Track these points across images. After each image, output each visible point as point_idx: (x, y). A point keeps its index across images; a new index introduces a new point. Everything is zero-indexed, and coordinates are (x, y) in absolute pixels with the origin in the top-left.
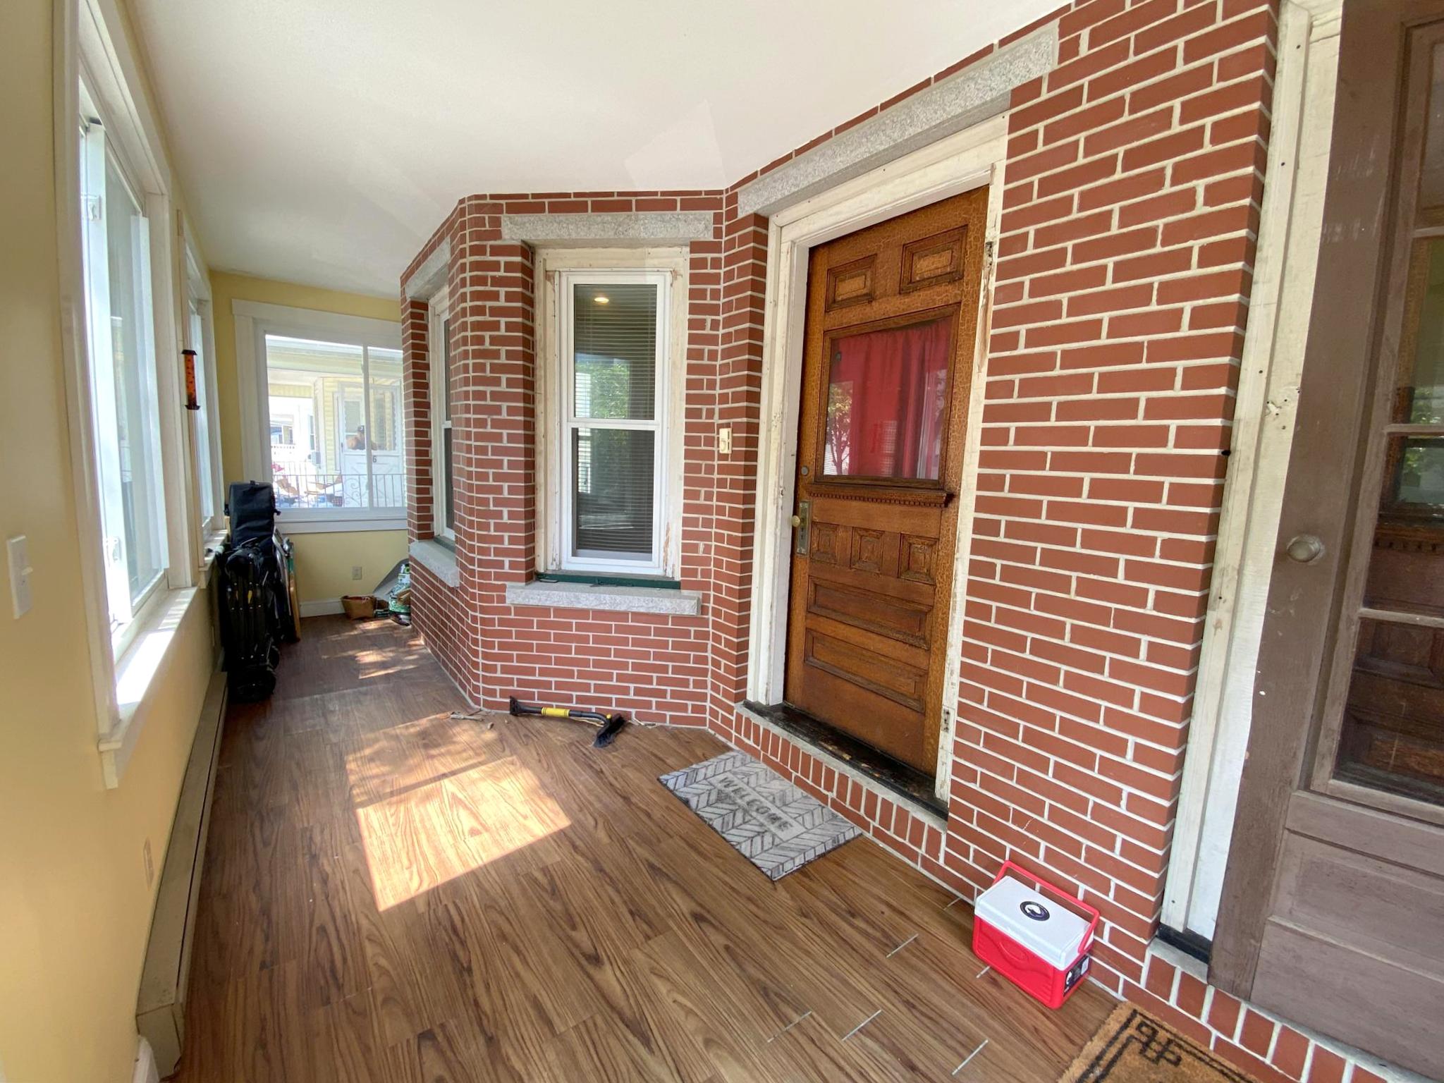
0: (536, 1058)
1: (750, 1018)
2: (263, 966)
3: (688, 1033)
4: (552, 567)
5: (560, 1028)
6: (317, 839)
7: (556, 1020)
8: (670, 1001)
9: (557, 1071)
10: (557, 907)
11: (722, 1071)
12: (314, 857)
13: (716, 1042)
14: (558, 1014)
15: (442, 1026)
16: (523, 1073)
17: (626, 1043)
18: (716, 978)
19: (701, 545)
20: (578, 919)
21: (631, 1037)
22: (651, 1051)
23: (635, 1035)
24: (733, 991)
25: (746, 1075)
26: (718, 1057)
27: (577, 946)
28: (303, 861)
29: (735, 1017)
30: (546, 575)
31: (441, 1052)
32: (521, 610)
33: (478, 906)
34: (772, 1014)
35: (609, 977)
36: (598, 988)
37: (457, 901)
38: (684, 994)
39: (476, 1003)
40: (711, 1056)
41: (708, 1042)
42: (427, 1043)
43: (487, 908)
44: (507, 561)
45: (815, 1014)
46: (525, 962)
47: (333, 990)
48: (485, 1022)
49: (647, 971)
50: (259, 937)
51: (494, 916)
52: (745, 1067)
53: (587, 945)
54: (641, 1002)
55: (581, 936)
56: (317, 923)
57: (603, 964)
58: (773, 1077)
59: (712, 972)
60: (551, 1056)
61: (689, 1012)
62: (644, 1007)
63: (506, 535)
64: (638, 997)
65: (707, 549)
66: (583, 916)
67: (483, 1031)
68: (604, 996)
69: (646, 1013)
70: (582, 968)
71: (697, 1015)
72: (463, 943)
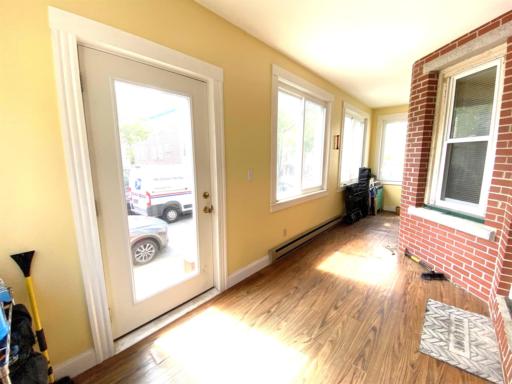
0: (304, 306)
1: (348, 352)
2: (294, 262)
3: (331, 335)
4: (431, 203)
5: (313, 308)
6: (324, 252)
7: (314, 306)
8: (337, 329)
9: (303, 311)
10: (345, 294)
11: (325, 347)
12: (320, 254)
13: (333, 343)
14: (316, 306)
15: (300, 289)
16: (299, 305)
17: (318, 322)
18: (355, 339)
19: (500, 203)
20: (345, 300)
21: (320, 322)
22: (320, 328)
23: (321, 323)
24: (354, 345)
25: (328, 354)
26: (329, 345)
27: (337, 303)
28: (318, 253)
29: (345, 348)
30: (427, 206)
31: (295, 291)
32: (413, 217)
33: (331, 280)
34: (354, 359)
35: (333, 313)
36: (329, 311)
37: (329, 277)
38: (342, 332)
39: (308, 292)
40: (327, 343)
41: (331, 341)
42: (295, 289)
43: (332, 282)
44: (410, 197)
45: (366, 374)
46: (324, 295)
47: (296, 272)
48: (305, 295)
49: (342, 321)
50: (298, 258)
51: (331, 285)
52: (331, 353)
53: (339, 305)
54: (332, 322)
55: (340, 303)
56: (306, 263)
57: (336, 310)
58: (333, 362)
59: (356, 338)
60: (306, 309)
61: (338, 334)
62: (330, 323)
63: (411, 187)
64: (333, 321)
65: (503, 206)
66: (347, 301)
67: (303, 295)
68: (327, 313)
69: (330, 324)
70: (332, 306)
71: (338, 337)
72: (320, 283)
